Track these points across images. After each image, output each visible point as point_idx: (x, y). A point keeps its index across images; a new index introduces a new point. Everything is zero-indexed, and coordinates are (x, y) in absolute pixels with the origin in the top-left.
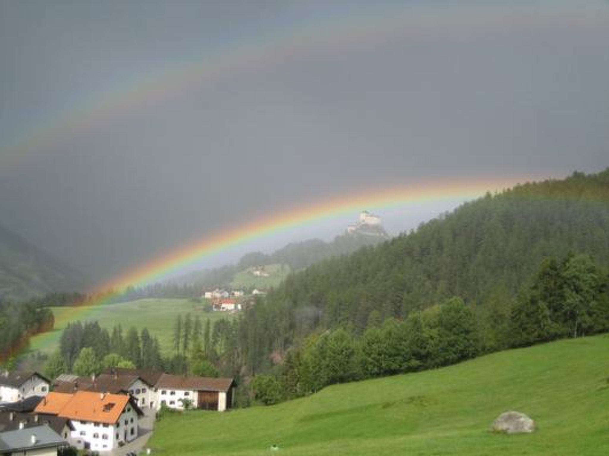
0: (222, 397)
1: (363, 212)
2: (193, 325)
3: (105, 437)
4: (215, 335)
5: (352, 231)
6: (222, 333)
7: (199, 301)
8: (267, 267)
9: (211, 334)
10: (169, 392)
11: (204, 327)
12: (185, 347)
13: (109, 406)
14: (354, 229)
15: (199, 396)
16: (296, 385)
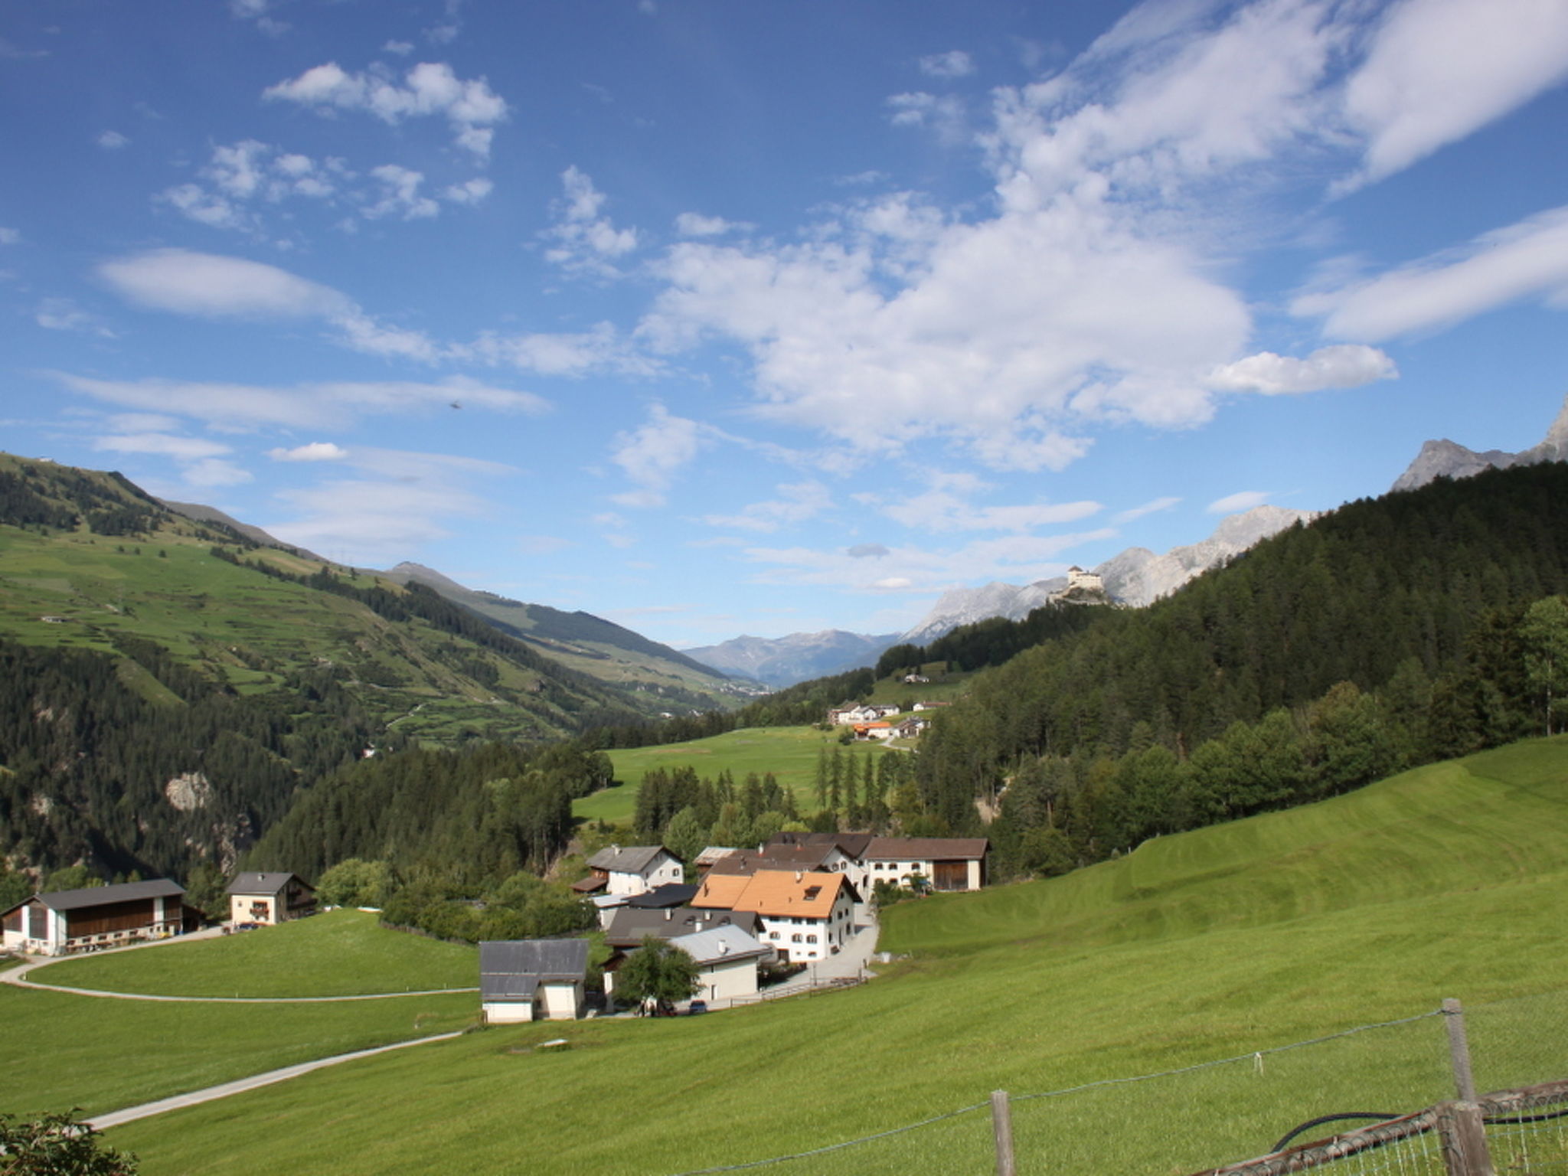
0: (973, 869)
1: (1072, 570)
2: (846, 765)
3: (811, 939)
4: (883, 780)
5: (1056, 601)
6: (892, 774)
7: (830, 728)
8: (924, 667)
9: (875, 777)
10: (886, 865)
11: (862, 765)
12: (836, 799)
13: (812, 892)
14: (1059, 596)
15: (936, 869)
16: (1088, 843)
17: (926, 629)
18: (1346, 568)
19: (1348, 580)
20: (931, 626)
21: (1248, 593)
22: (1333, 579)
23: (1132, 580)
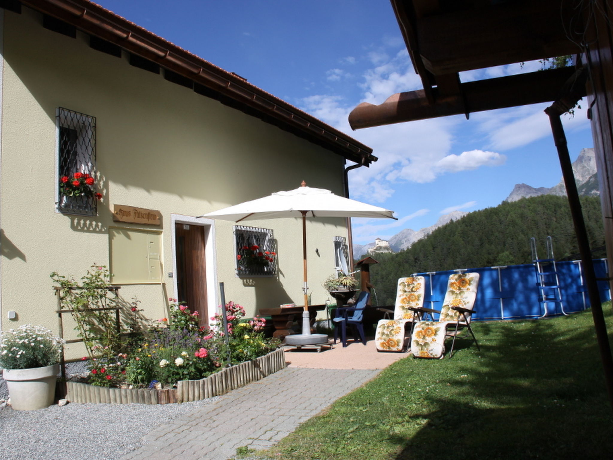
1: (377, 239)
14: (372, 250)
18: (468, 237)
19: (469, 242)
21: (431, 248)
22: (462, 242)
23: (406, 241)
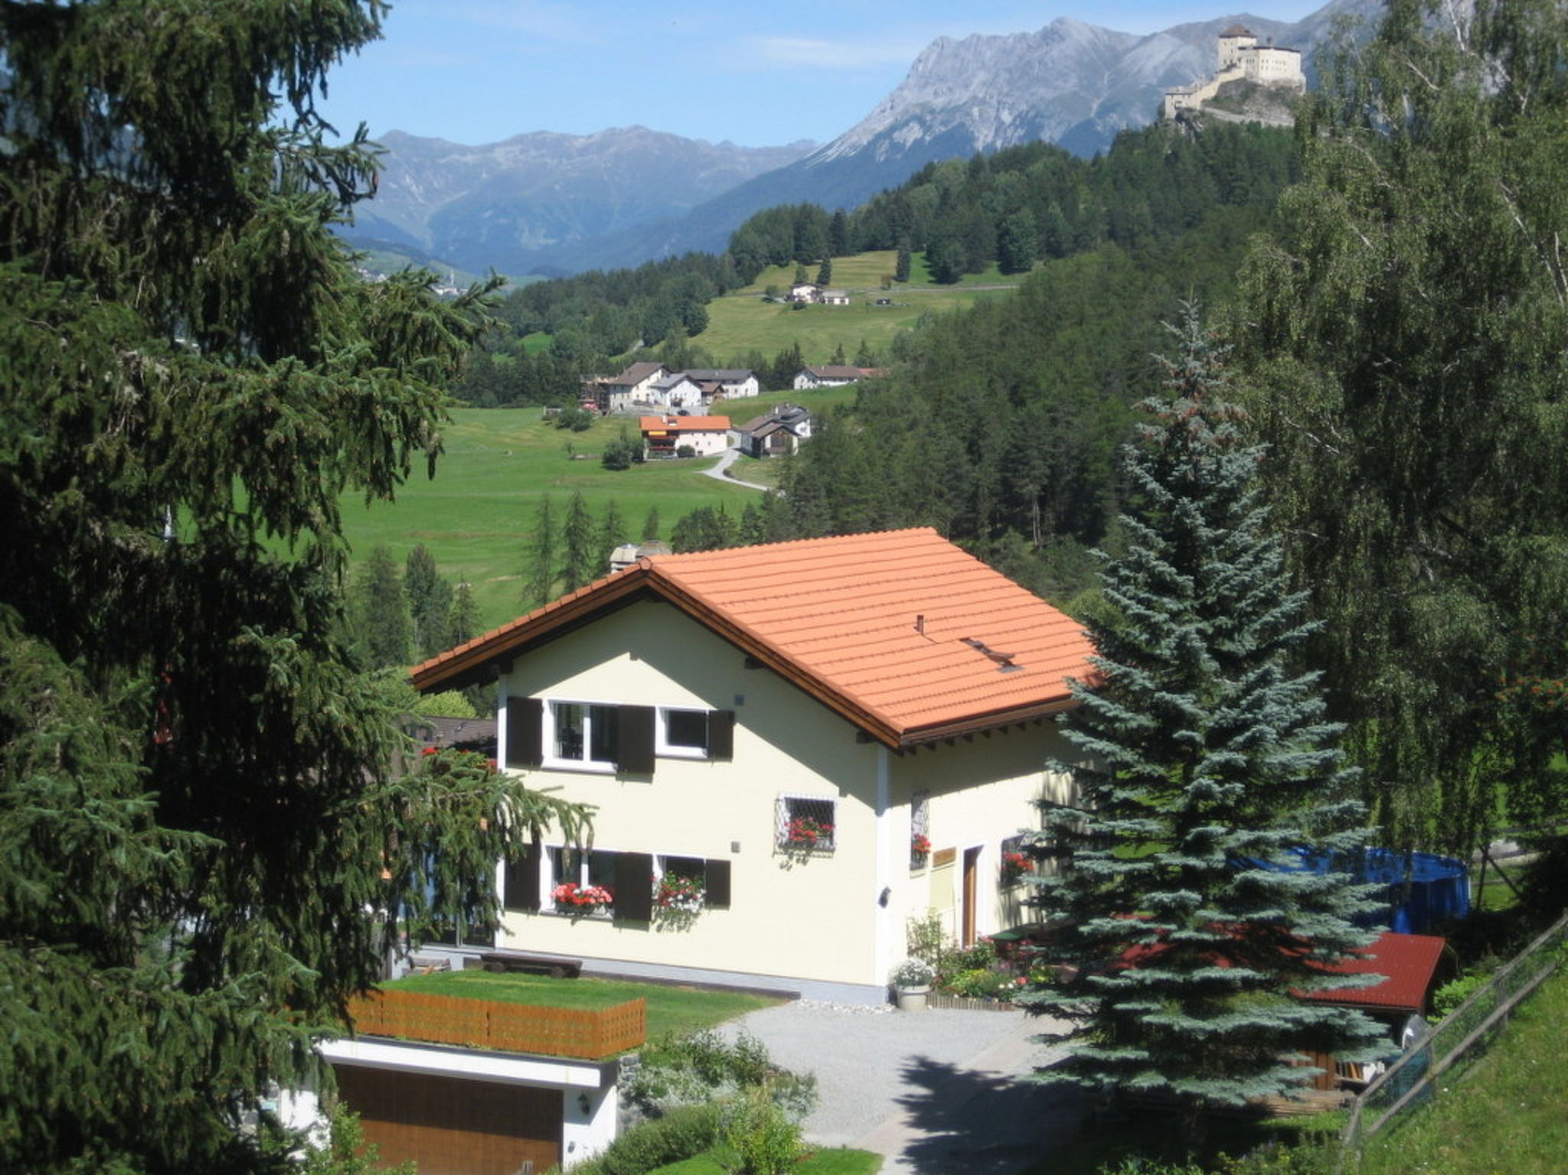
8: (841, 266)
14: (1192, 100)
17: (879, 137)
20: (893, 129)
